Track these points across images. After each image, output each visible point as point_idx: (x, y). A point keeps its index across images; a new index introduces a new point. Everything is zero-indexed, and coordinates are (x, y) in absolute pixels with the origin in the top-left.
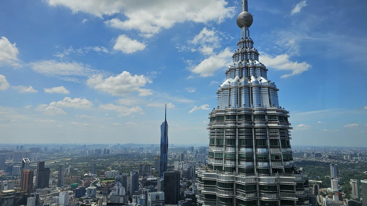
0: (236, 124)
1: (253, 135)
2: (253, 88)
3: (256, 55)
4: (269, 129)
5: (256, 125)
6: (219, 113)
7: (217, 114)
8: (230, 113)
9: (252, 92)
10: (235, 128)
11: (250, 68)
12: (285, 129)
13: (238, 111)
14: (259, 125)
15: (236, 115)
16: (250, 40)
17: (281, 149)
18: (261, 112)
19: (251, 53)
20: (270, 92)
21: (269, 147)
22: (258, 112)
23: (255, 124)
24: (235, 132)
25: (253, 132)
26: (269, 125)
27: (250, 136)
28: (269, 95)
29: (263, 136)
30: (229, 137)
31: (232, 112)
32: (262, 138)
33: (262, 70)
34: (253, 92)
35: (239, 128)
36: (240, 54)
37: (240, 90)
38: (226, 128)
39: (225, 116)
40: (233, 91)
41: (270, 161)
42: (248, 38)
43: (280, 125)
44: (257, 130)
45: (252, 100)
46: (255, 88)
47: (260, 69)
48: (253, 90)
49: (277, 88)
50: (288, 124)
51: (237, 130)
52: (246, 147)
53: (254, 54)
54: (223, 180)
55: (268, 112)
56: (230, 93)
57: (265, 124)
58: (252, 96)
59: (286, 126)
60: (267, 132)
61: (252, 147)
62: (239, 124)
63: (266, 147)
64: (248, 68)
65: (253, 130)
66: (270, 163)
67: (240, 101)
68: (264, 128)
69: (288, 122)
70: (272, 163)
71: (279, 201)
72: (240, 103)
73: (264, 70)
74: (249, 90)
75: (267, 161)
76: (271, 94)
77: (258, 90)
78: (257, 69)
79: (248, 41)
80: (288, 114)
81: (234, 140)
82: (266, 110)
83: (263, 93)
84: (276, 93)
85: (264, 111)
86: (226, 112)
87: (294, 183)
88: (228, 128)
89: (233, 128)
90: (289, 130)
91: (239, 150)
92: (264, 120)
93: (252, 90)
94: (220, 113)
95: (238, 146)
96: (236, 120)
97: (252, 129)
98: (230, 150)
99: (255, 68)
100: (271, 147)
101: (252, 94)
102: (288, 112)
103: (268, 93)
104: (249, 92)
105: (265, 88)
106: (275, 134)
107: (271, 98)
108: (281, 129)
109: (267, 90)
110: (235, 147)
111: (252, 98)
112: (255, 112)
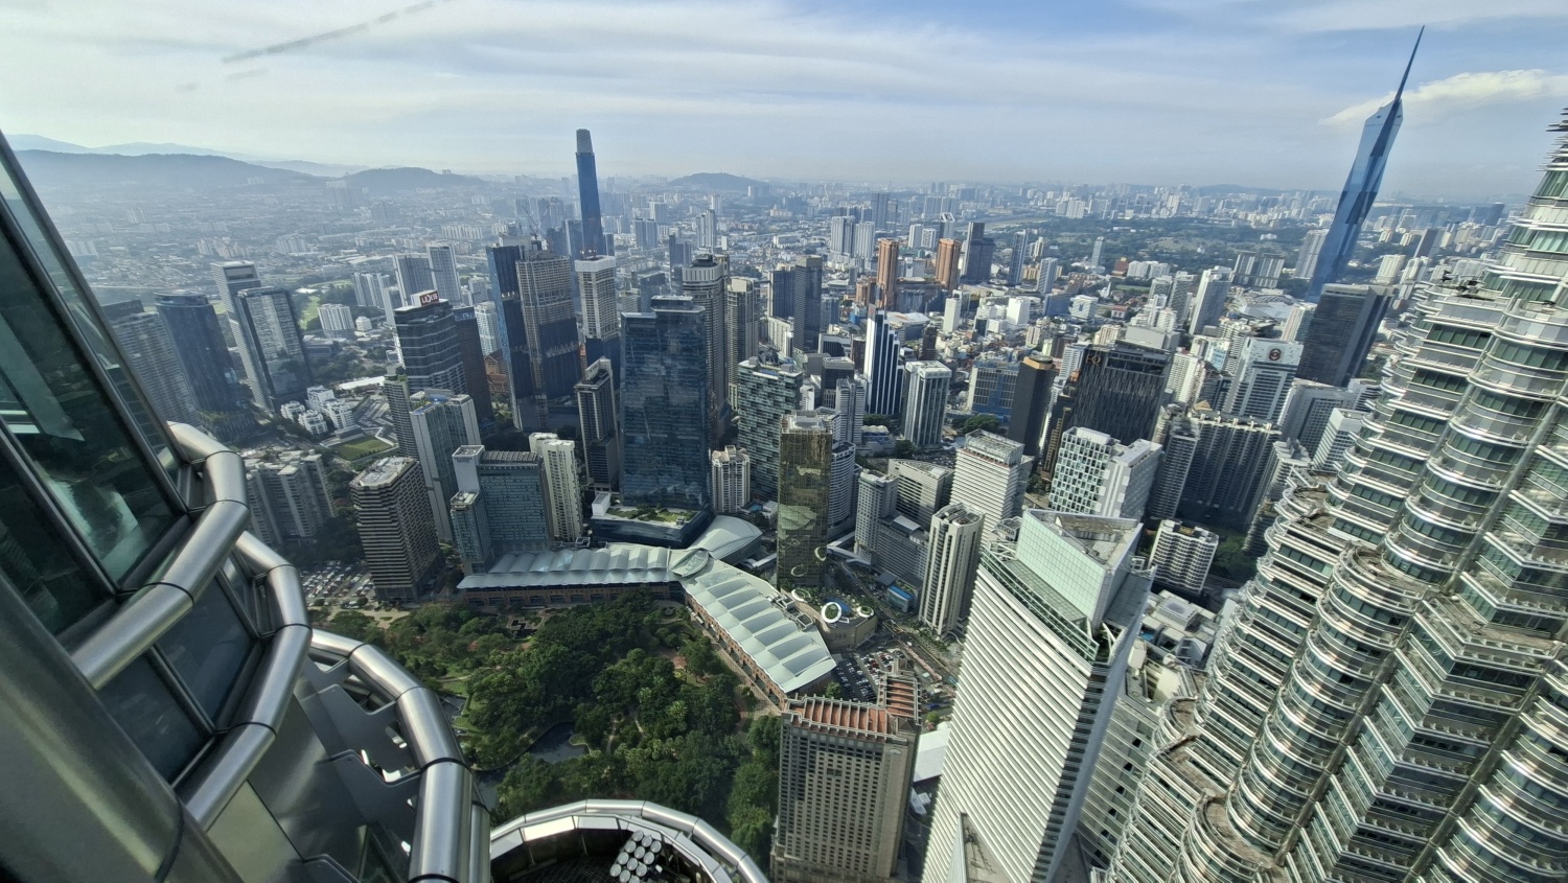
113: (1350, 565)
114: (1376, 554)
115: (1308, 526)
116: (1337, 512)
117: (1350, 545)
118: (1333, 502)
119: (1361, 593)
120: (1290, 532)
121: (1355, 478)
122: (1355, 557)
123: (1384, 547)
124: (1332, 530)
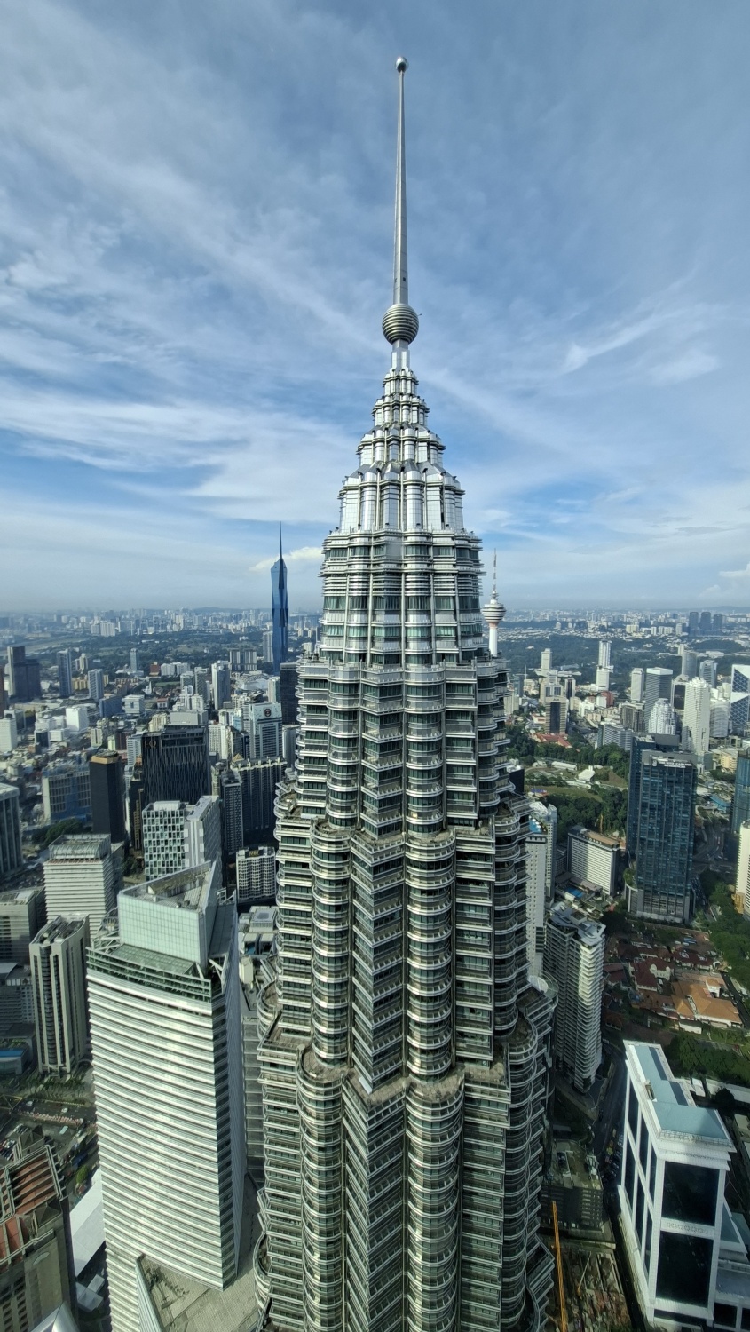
0: (369, 565)
1: (403, 587)
2: (408, 487)
3: (421, 411)
4: (436, 574)
5: (409, 566)
6: (337, 542)
7: (333, 543)
8: (358, 541)
9: (405, 495)
10: (366, 574)
11: (404, 441)
12: (472, 576)
13: (375, 538)
14: (414, 566)
15: (369, 547)
16: (409, 375)
17: (458, 615)
18: (418, 539)
19: (409, 406)
20: (446, 496)
21: (432, 612)
22: (413, 539)
23: (406, 564)
24: (367, 582)
25: (403, 582)
26: (435, 567)
27: (396, 589)
28: (442, 504)
29: (421, 589)
30: (355, 593)
31: (363, 540)
32: (419, 593)
33: (432, 447)
34: (408, 497)
35: (375, 574)
36: (387, 409)
37: (381, 491)
38: (350, 574)
39: (350, 547)
40: (368, 491)
41: (433, 639)
42: (407, 370)
43: (458, 568)
44: (409, 578)
45: (405, 515)
46: (411, 487)
47: (425, 444)
48: (408, 492)
49: (462, 489)
50: (477, 563)
51: (371, 577)
52: (387, 612)
53: (415, 408)
54: (341, 679)
55: (435, 540)
56: (361, 498)
57: (428, 565)
58: (405, 505)
59: (472, 569)
60: (431, 583)
61: (399, 612)
62: (374, 565)
63: (428, 612)
64: (399, 441)
65: (403, 577)
66: (433, 642)
67: (381, 516)
68: (426, 573)
69: (478, 562)
70: (438, 642)
71: (443, 714)
72: (381, 521)
73: (437, 446)
74: (400, 491)
75: (428, 639)
76: (446, 501)
77: (419, 492)
78: (420, 444)
79: (406, 378)
80: (479, 545)
81: (365, 599)
82: (430, 536)
83: (429, 498)
84: (456, 500)
85: (428, 537)
86: (351, 539)
87: (473, 680)
88: (354, 574)
89: (364, 574)
90: (478, 577)
91: (374, 618)
92: (425, 557)
93: (405, 490)
94: (340, 542)
95: (373, 611)
96: (369, 558)
97: (400, 574)
98: (357, 619)
99: (415, 441)
100: (437, 611)
101: (405, 500)
102: (478, 541)
103: (438, 498)
104: (400, 496)
105: (435, 488)
106: (446, 586)
107: (447, 510)
108: (460, 575)
109: (438, 493)
110: (366, 612)
111: (405, 510)
112: (409, 539)
113: (316, 833)
114: (326, 821)
115: (291, 818)
116: (301, 803)
117: (312, 821)
118: (299, 796)
119: (325, 848)
120: (283, 826)
121: (303, 778)
122: (317, 828)
123: (327, 815)
124: (303, 815)
